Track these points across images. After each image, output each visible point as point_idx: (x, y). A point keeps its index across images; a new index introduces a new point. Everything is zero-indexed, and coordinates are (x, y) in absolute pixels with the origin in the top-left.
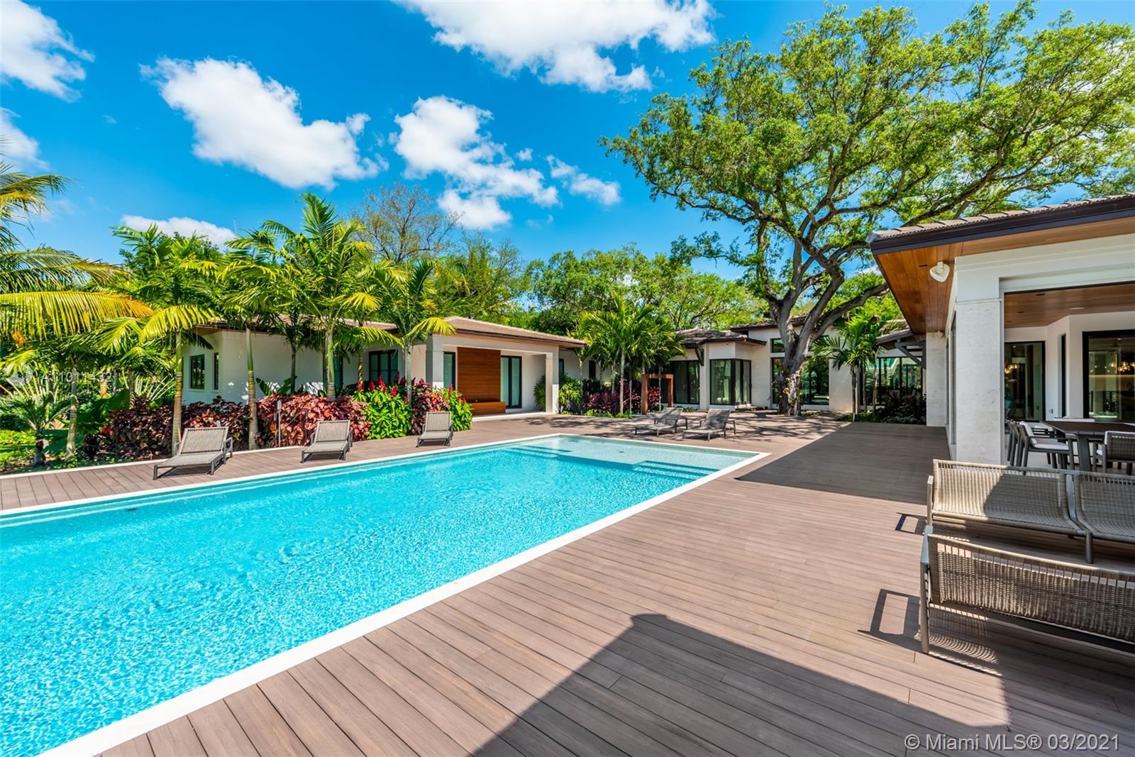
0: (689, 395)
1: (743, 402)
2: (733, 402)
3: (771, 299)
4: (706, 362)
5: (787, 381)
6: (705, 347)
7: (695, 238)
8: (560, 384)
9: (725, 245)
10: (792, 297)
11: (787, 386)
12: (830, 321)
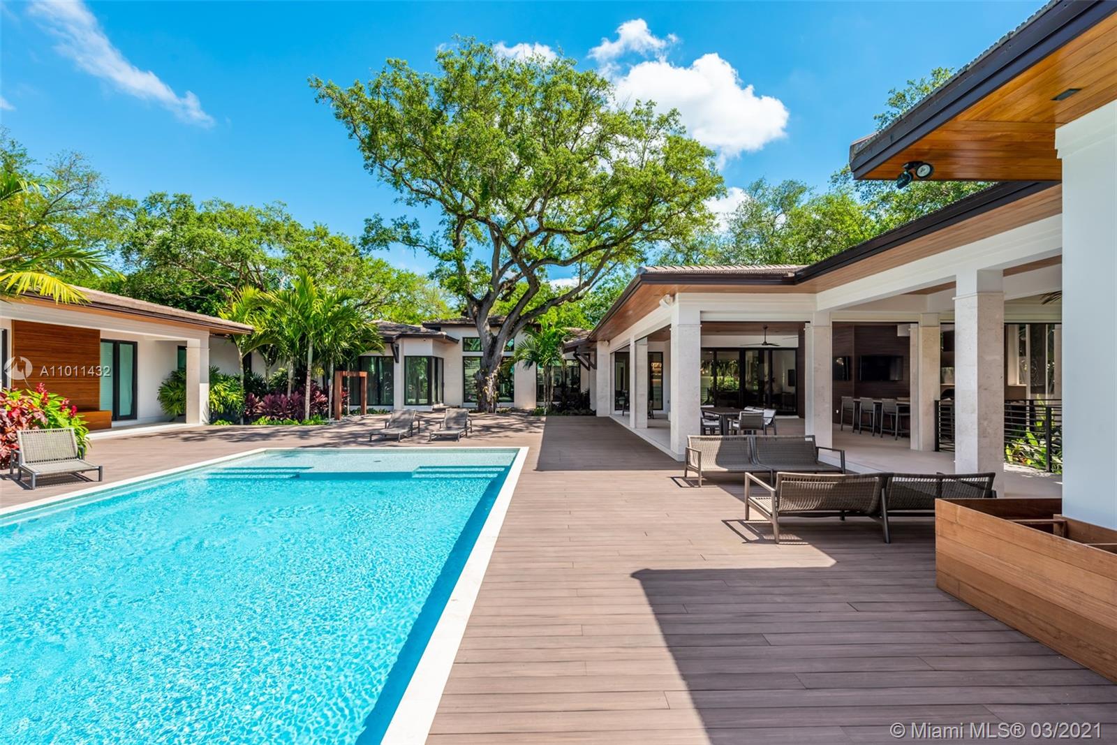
0: (381, 395)
1: (437, 403)
2: (430, 403)
3: (471, 298)
4: (401, 359)
5: (486, 380)
6: (400, 342)
7: (392, 220)
8: (210, 383)
9: (425, 233)
10: (491, 298)
11: (486, 385)
12: (521, 325)
